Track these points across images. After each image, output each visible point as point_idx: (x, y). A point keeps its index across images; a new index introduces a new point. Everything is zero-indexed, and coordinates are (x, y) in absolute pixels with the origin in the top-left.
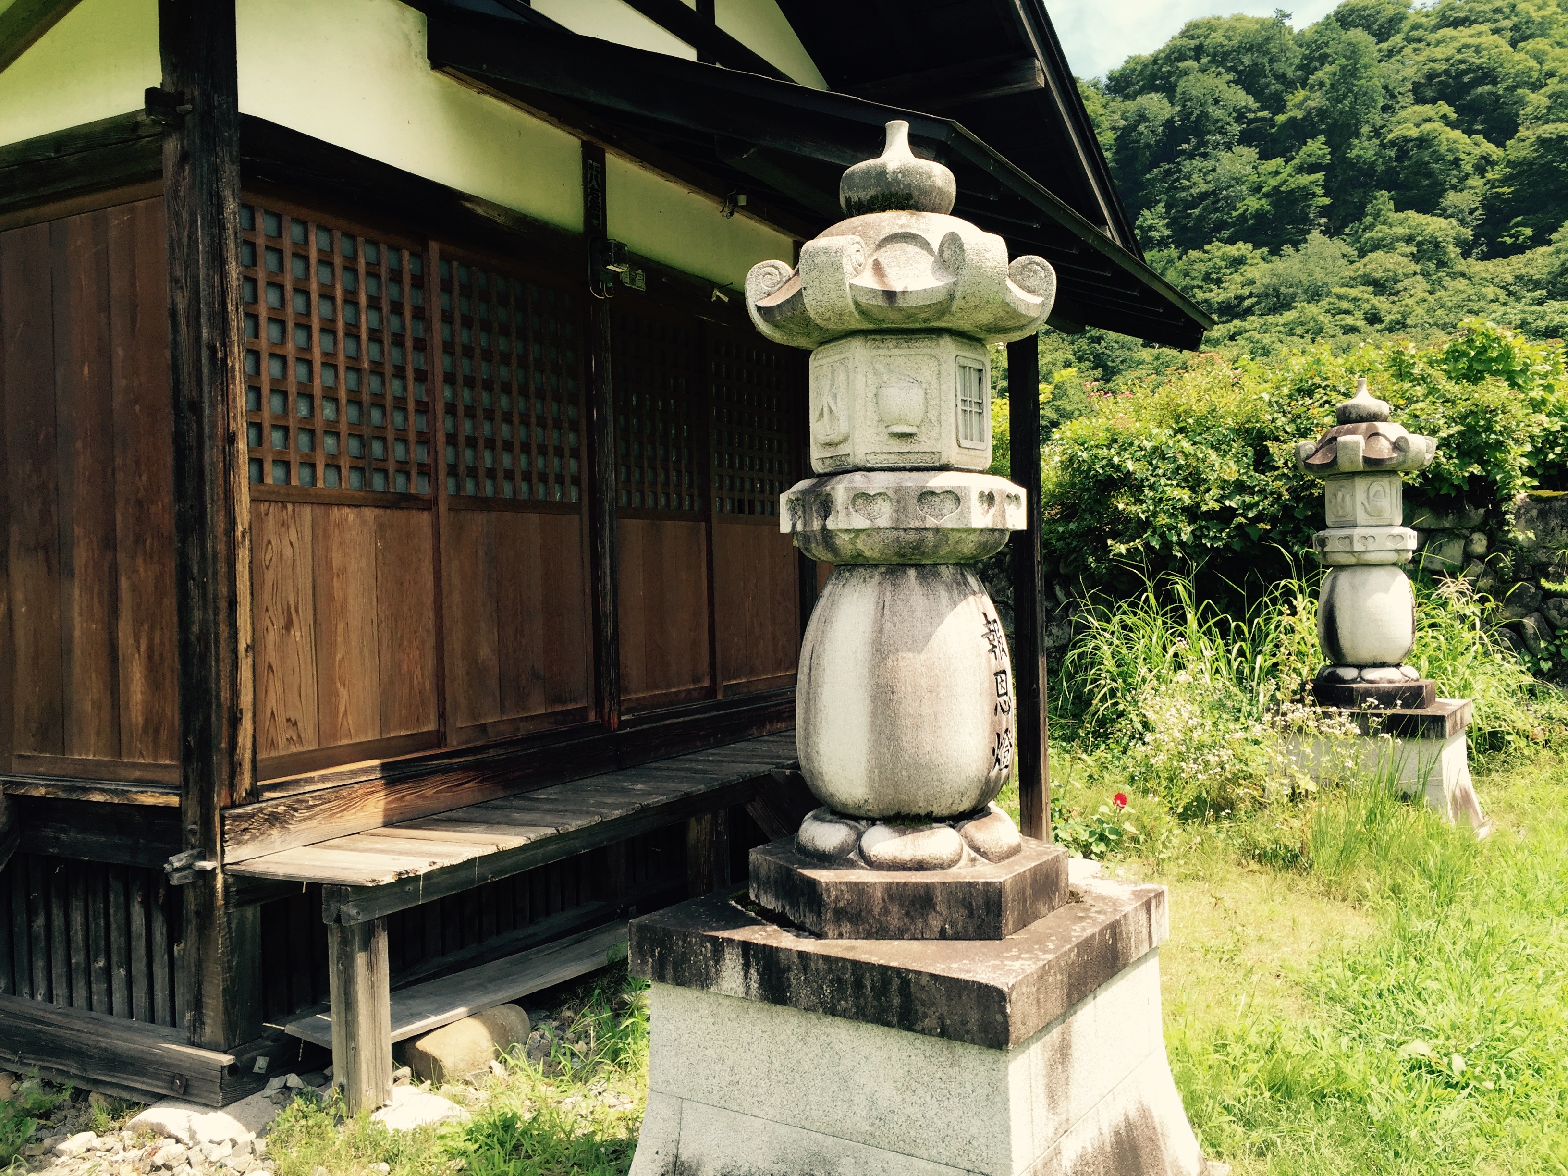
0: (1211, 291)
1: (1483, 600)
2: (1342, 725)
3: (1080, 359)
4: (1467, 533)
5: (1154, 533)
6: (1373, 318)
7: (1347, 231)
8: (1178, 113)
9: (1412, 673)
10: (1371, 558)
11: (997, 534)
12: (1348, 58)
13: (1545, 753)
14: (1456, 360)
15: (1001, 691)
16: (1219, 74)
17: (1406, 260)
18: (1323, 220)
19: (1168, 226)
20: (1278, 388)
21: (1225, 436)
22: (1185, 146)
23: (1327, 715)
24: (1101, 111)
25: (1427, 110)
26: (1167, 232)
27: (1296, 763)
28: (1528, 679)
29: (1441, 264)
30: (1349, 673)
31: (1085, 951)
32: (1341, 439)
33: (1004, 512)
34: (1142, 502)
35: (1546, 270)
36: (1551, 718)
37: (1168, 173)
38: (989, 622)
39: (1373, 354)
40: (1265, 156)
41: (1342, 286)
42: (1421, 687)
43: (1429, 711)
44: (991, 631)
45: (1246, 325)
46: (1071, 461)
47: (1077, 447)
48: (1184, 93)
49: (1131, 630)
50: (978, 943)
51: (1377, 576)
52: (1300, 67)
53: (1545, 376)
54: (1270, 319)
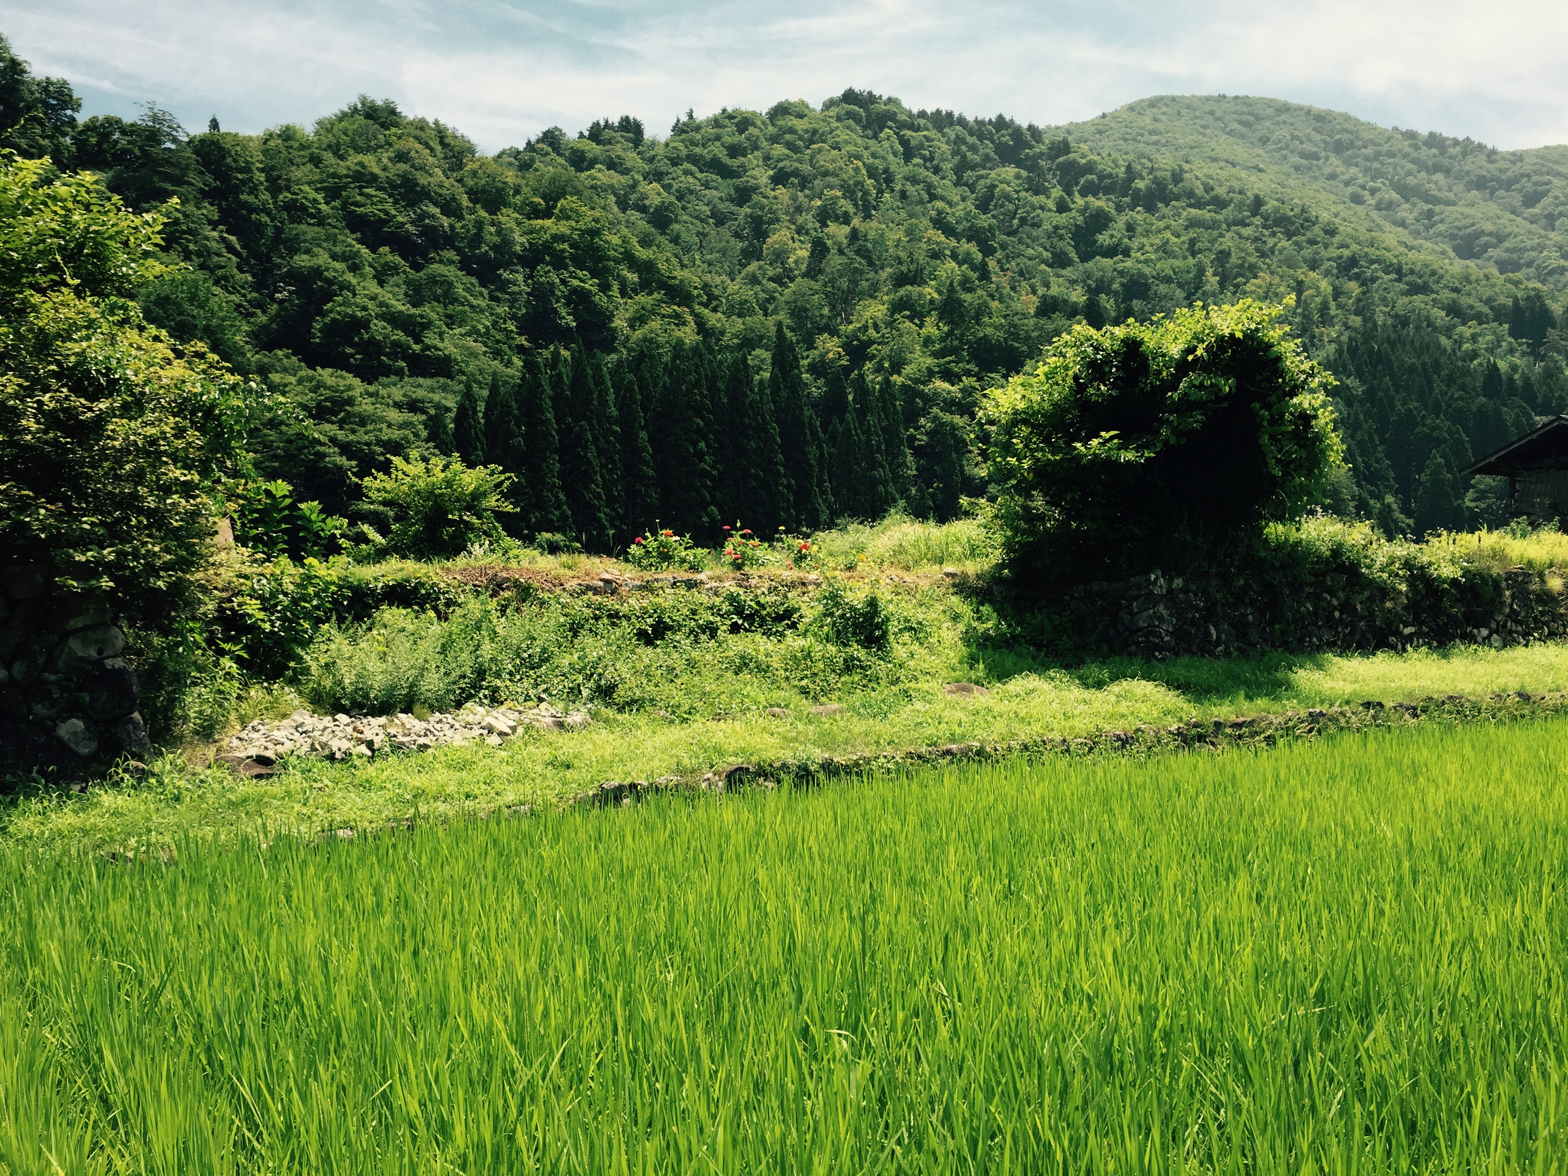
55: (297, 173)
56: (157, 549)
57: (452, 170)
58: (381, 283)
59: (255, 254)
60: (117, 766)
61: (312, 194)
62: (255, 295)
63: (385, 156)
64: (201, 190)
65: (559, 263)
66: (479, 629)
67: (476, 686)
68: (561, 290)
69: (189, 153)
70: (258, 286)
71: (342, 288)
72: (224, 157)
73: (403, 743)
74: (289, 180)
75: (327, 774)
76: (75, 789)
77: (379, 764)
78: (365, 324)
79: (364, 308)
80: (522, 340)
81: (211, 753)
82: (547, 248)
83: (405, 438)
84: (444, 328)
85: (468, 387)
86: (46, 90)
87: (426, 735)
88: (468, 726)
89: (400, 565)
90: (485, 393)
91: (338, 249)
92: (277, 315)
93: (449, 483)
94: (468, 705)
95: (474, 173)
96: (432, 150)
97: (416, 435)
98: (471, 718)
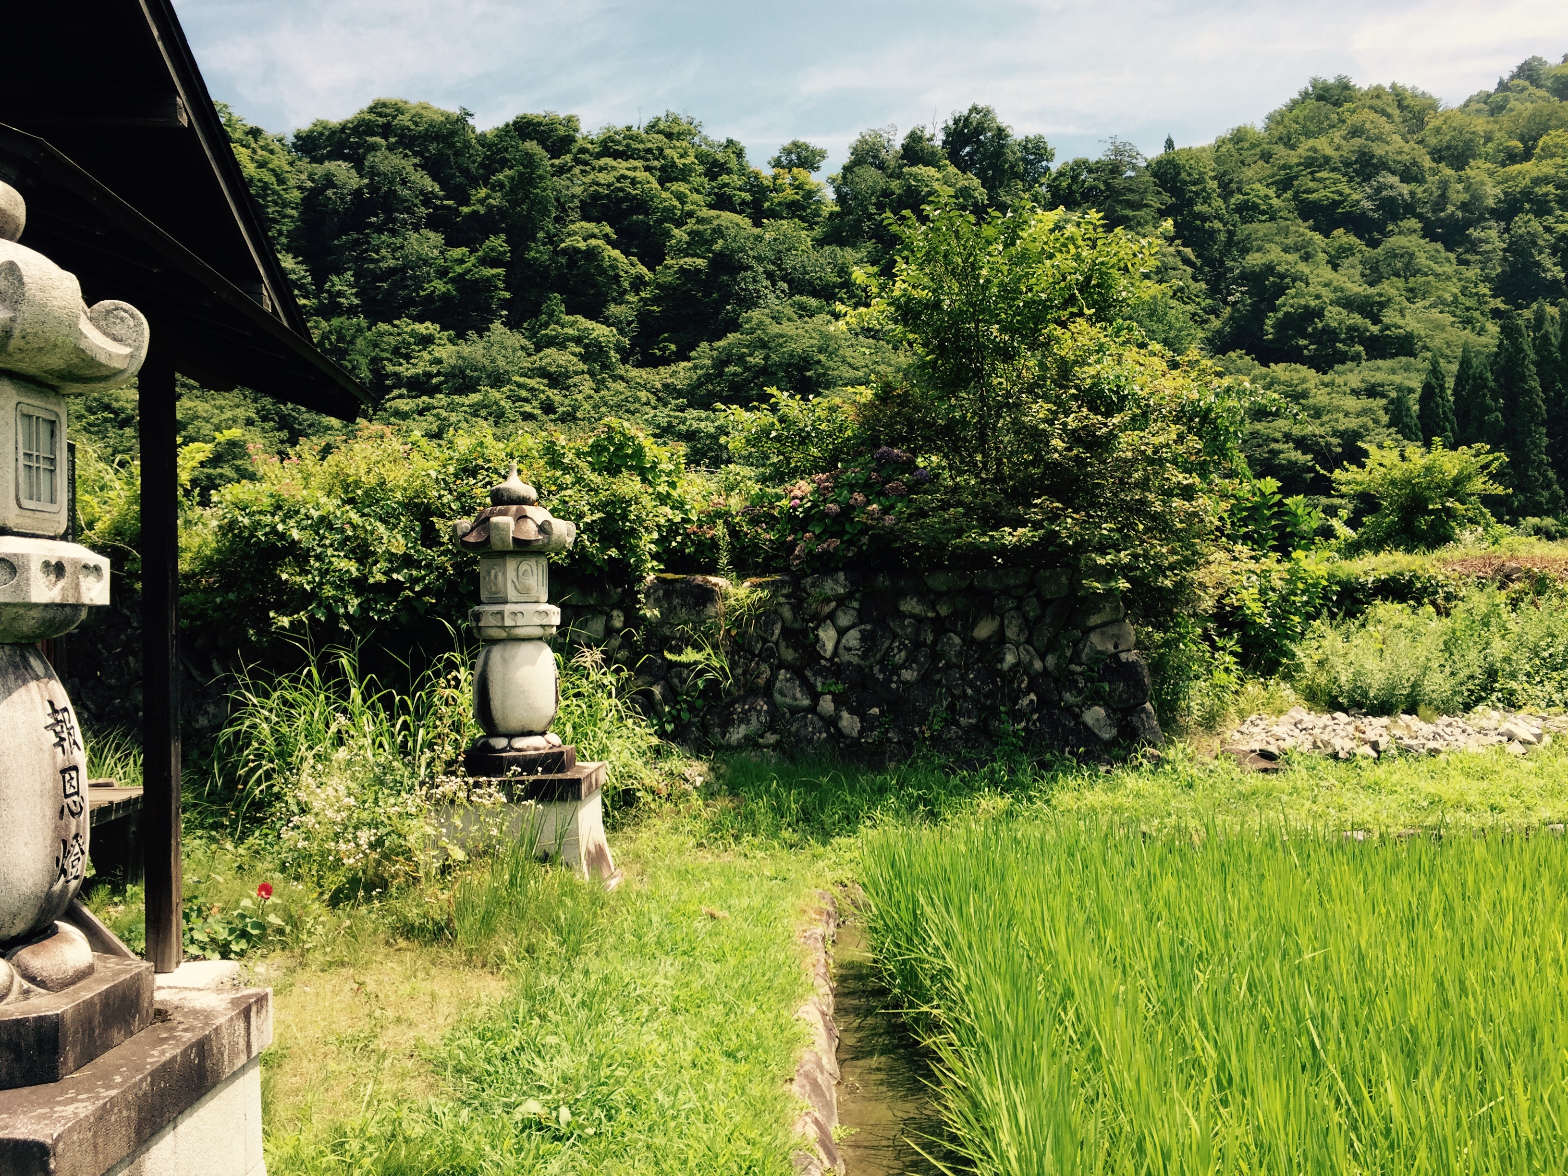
0: (401, 365)
1: (618, 671)
2: (490, 796)
3: (264, 419)
4: (607, 609)
5: (319, 605)
6: (548, 408)
7: (525, 325)
8: (367, 186)
9: (555, 739)
10: (521, 632)
11: (68, 610)
12: (525, 167)
13: (668, 806)
14: (600, 454)
15: (70, 791)
16: (406, 156)
17: (575, 359)
18: (504, 313)
19: (356, 295)
20: (444, 466)
21: (394, 509)
22: (373, 219)
23: (477, 785)
24: (287, 168)
25: (591, 226)
26: (356, 301)
27: (447, 836)
28: (655, 741)
29: (605, 367)
30: (500, 743)
31: (162, 1078)
32: (494, 520)
33: (78, 585)
34: (307, 572)
35: (686, 382)
36: (672, 774)
37: (356, 243)
38: (55, 711)
39: (530, 442)
40: (451, 242)
41: (521, 376)
42: (562, 753)
43: (569, 775)
44: (58, 722)
45: (434, 402)
46: (229, 527)
47: (237, 512)
48: (372, 167)
49: (292, 706)
50: (26, 1091)
51: (526, 649)
52: (482, 165)
53: (669, 474)
54: (456, 398)
55: (1248, 173)
56: (1164, 550)
57: (1412, 132)
58: (1335, 267)
59: (1209, 261)
60: (1136, 751)
61: (1263, 190)
62: (1208, 301)
63: (1337, 135)
64: (1159, 209)
65: (1541, 209)
66: (1486, 624)
67: (1487, 688)
68: (1545, 239)
69: (1148, 178)
70: (1214, 291)
71: (1294, 280)
72: (1179, 173)
73: (1411, 747)
74: (1240, 182)
75: (1332, 773)
76: (1103, 769)
77: (1384, 767)
78: (1319, 313)
79: (1318, 297)
80: (1498, 303)
81: (1216, 743)
82: (1527, 194)
83: (1364, 426)
84: (1406, 303)
85: (1435, 363)
86: (1025, 148)
87: (1434, 738)
88: (1483, 731)
89: (1390, 558)
90: (1455, 367)
91: (1290, 241)
92: (1231, 318)
93: (1428, 469)
94: (1480, 708)
95: (1438, 131)
96: (1389, 116)
97: (1376, 422)
98: (1485, 723)
